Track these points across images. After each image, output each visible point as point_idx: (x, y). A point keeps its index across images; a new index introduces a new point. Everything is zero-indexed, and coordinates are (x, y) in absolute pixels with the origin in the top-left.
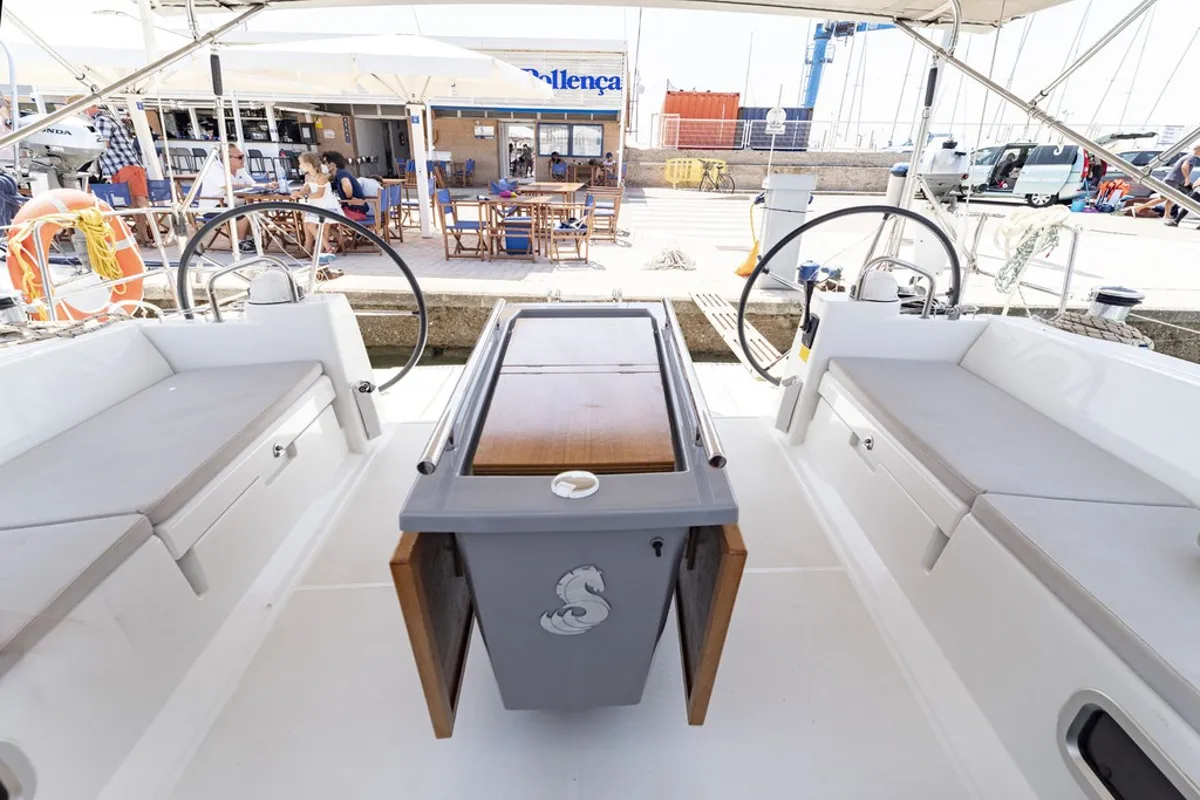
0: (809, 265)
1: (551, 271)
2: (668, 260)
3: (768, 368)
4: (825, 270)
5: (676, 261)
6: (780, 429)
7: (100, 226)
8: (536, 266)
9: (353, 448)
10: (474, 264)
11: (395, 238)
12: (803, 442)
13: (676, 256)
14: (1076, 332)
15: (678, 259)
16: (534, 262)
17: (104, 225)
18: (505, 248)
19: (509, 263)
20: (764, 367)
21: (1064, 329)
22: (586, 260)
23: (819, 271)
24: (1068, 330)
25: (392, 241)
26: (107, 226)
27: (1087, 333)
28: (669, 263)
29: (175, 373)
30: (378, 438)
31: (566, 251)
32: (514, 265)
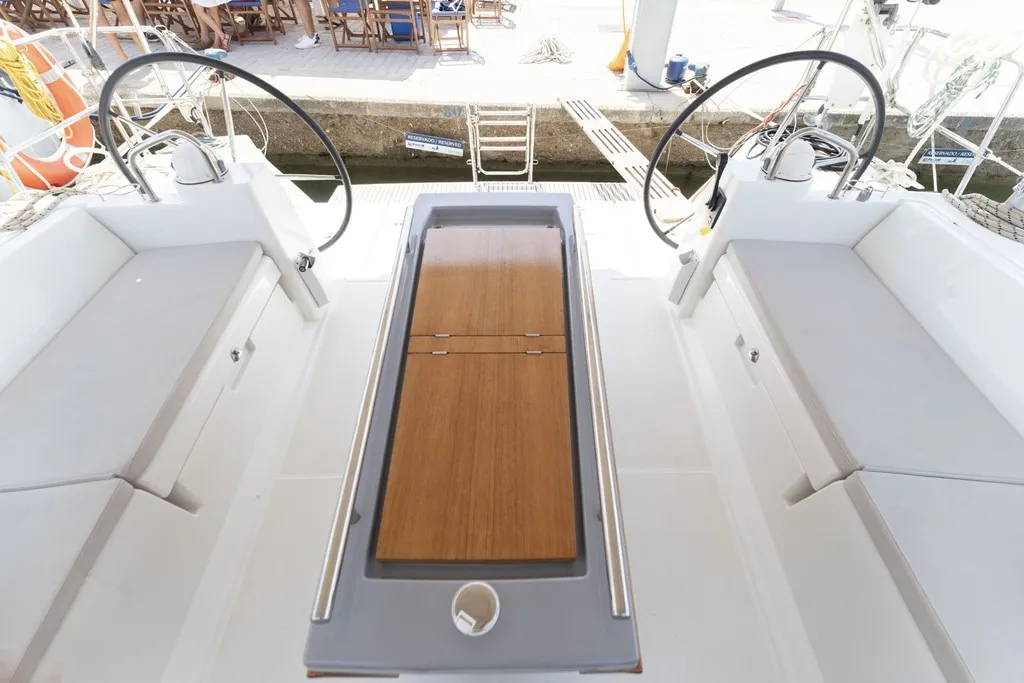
0: (677, 60)
1: (433, 67)
2: (545, 50)
3: (668, 232)
4: (692, 68)
5: (552, 53)
6: (672, 301)
7: (18, 61)
8: (421, 59)
9: (307, 317)
10: (362, 57)
11: (288, 18)
12: (690, 316)
13: (553, 46)
14: (987, 226)
15: (554, 50)
16: (418, 54)
17: (21, 59)
18: (391, 34)
19: (394, 55)
20: (664, 231)
21: (974, 219)
22: (466, 49)
23: (686, 67)
24: (979, 222)
25: (283, 21)
26: (25, 61)
27: (999, 231)
28: (547, 55)
29: (136, 254)
30: (327, 305)
31: (449, 39)
32: (398, 58)
